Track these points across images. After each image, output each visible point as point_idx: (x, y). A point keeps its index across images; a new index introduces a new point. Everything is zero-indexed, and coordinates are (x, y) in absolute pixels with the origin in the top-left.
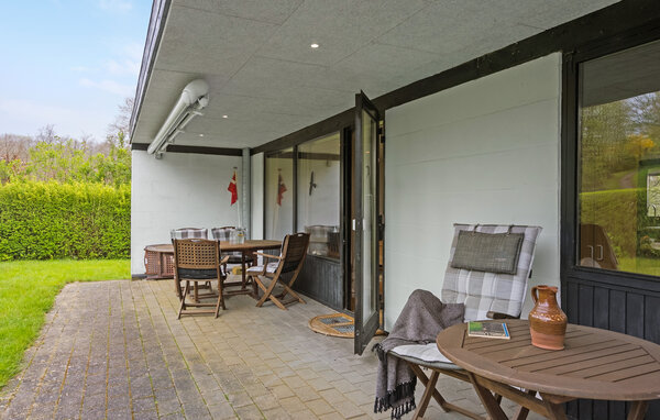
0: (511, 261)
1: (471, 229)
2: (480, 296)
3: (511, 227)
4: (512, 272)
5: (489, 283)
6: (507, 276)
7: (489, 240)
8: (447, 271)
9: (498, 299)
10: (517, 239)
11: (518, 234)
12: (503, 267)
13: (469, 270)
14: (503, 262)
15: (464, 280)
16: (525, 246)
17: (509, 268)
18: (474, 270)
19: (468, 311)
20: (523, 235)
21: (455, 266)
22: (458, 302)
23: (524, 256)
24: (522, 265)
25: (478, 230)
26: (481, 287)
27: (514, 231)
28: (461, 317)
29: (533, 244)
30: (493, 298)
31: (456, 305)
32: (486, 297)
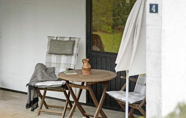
0: (71, 51)
1: (55, 39)
2: (60, 64)
3: (70, 38)
4: (71, 55)
5: (64, 59)
6: (70, 56)
7: (63, 43)
8: (47, 55)
9: (67, 64)
10: (73, 43)
11: (73, 41)
12: (69, 53)
13: (55, 54)
14: (69, 51)
15: (54, 58)
16: (76, 45)
17: (71, 53)
18: (57, 54)
19: (56, 70)
20: (75, 41)
21: (50, 53)
22: (52, 67)
23: (75, 48)
24: (75, 52)
25: (58, 39)
26: (61, 60)
27: (72, 39)
28: (54, 72)
29: (78, 44)
30: (65, 64)
31: (52, 68)
32: (63, 64)
